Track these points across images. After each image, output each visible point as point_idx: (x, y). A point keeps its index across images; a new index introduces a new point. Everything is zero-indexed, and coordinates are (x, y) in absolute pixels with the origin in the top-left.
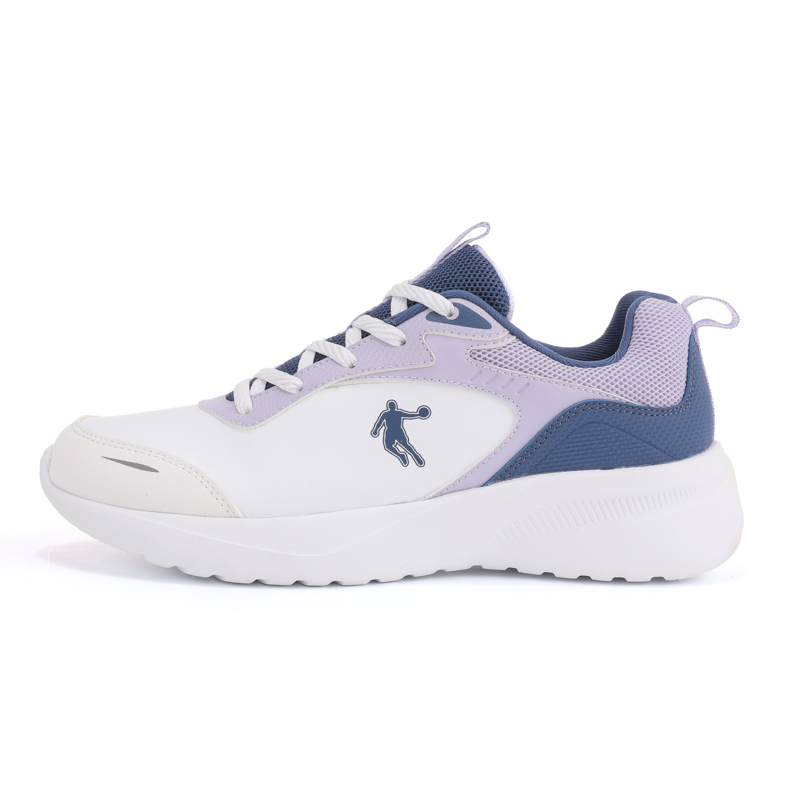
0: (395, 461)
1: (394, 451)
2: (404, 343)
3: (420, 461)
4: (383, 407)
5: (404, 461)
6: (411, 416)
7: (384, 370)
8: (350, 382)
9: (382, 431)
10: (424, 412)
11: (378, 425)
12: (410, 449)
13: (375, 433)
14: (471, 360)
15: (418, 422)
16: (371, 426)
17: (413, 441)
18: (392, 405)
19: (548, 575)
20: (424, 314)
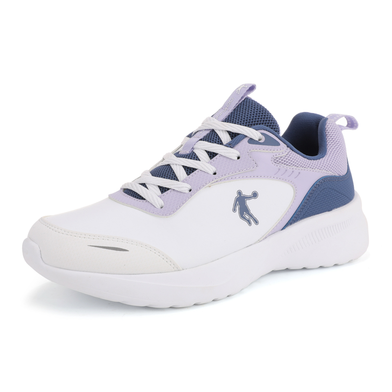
0: (245, 223)
1: (244, 218)
2: (238, 158)
3: (256, 222)
4: (236, 195)
5: (250, 223)
6: (249, 198)
7: (233, 174)
8: (217, 183)
9: (237, 209)
10: (255, 195)
11: (235, 206)
12: (251, 216)
13: (234, 210)
14: (274, 163)
15: (253, 200)
16: (232, 207)
17: (252, 212)
18: (240, 193)
19: (304, 269)
20: (246, 140)
